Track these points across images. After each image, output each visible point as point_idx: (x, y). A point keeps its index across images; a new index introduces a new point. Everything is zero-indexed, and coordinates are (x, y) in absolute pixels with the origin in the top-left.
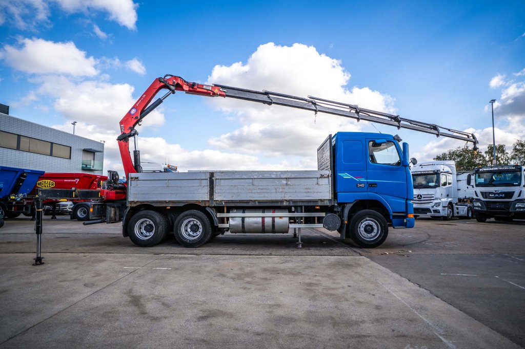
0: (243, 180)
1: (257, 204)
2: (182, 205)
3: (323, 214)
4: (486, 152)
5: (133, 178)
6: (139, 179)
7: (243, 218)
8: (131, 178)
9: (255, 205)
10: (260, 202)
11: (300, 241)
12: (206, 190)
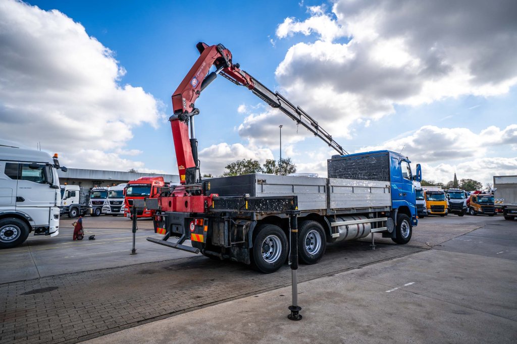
0: (347, 188)
1: (355, 212)
2: (305, 215)
3: (386, 219)
4: (264, 165)
5: (260, 181)
6: (267, 182)
7: (347, 226)
8: (258, 181)
9: (354, 213)
10: (357, 209)
11: (373, 243)
12: (324, 197)
